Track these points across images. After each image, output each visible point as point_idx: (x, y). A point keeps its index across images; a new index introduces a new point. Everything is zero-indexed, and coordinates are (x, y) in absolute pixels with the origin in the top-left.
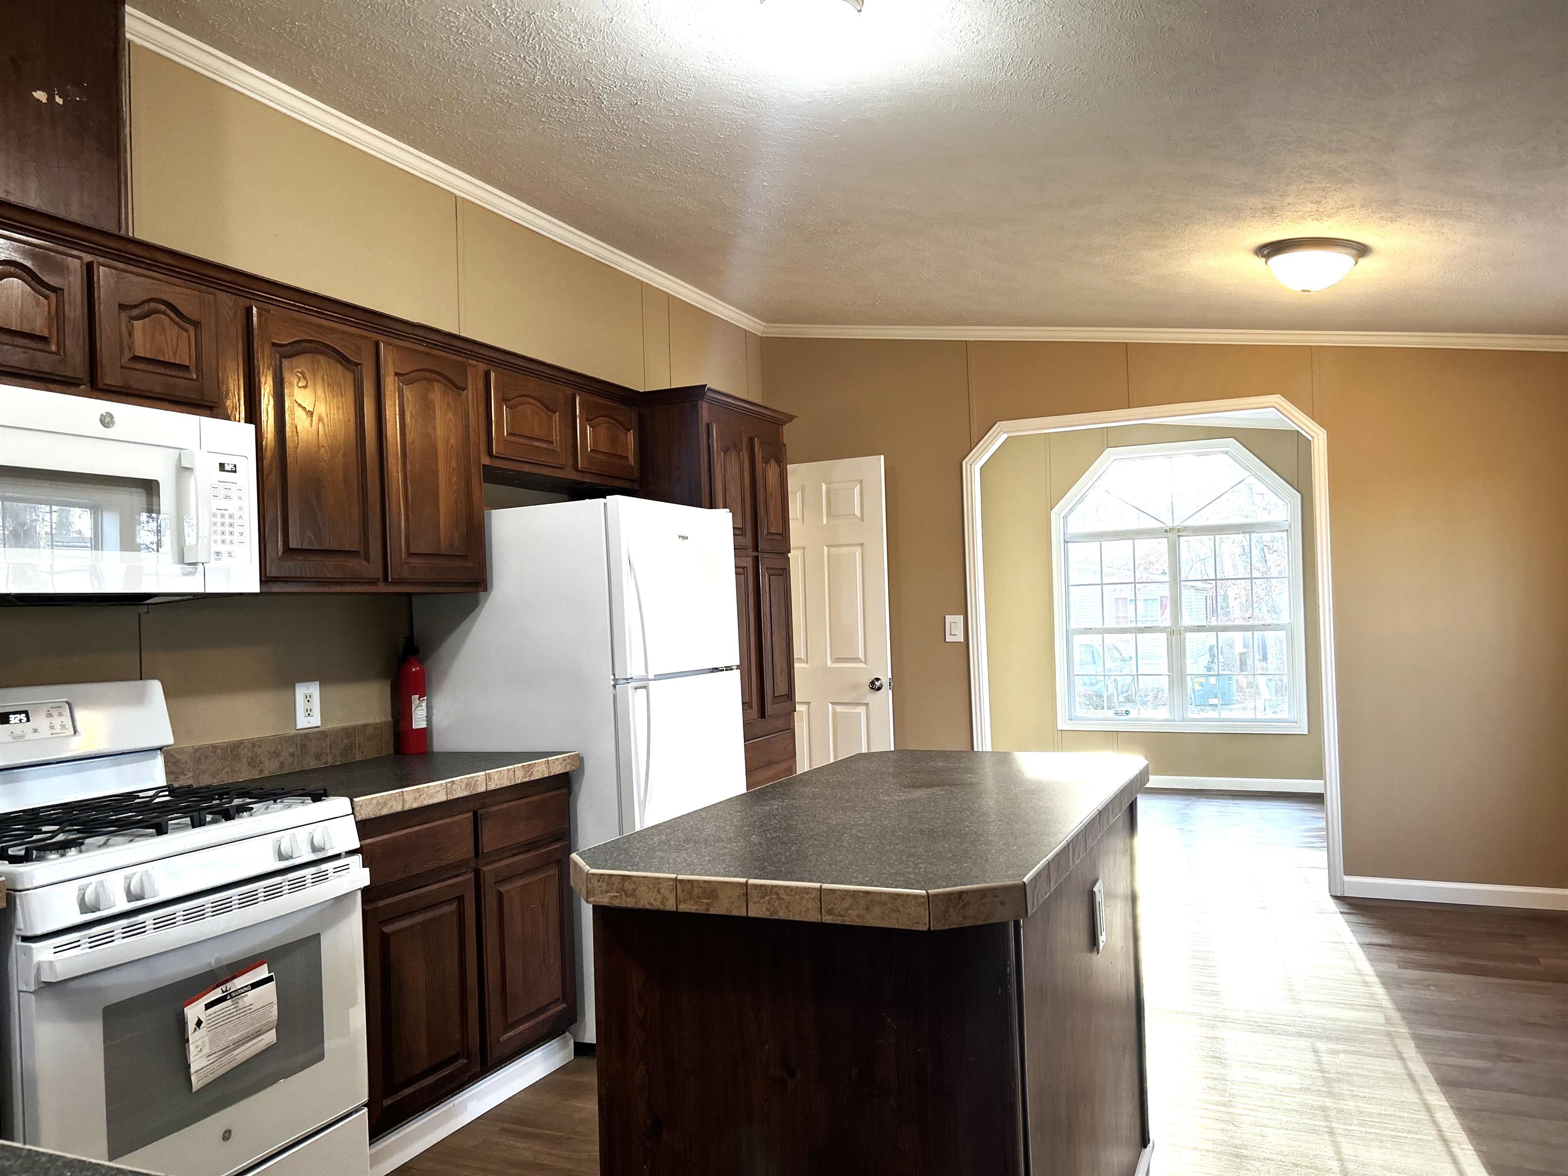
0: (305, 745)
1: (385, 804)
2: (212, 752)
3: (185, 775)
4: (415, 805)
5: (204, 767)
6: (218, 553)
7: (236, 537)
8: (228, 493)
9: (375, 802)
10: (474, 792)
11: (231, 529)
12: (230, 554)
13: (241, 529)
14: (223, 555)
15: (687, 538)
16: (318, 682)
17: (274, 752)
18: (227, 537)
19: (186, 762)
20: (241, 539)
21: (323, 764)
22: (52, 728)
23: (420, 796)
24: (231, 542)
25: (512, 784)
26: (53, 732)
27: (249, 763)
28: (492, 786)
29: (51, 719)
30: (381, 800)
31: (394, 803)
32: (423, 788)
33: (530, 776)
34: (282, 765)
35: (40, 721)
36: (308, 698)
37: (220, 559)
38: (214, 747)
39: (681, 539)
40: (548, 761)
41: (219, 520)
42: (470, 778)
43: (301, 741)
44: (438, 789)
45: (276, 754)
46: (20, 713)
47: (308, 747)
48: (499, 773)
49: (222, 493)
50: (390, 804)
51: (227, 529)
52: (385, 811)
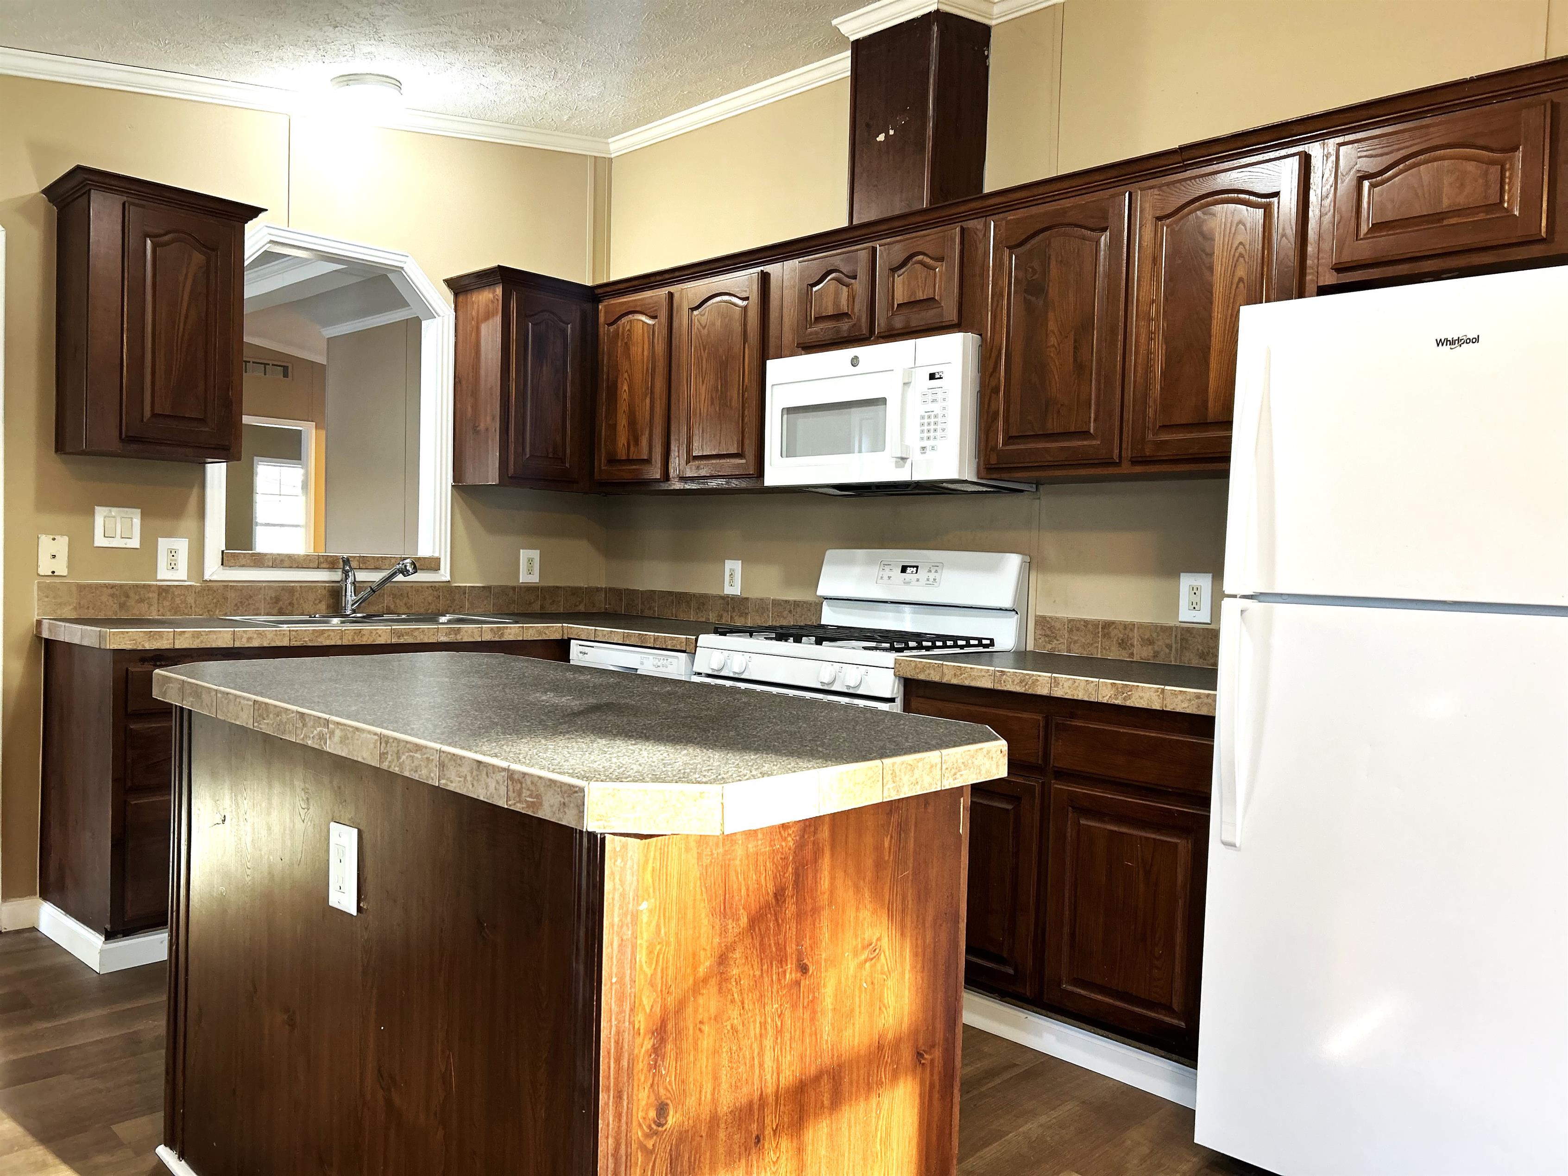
0: (1187, 640)
1: (923, 670)
2: (1084, 626)
3: (1057, 640)
4: (955, 681)
5: (1076, 638)
6: (923, 448)
7: (939, 433)
8: (935, 397)
9: (913, 664)
10: (1030, 692)
11: (935, 427)
12: (933, 448)
13: (944, 426)
14: (928, 448)
16: (1211, 575)
17: (1148, 640)
18: (932, 434)
19: (1059, 630)
20: (943, 434)
21: (1208, 665)
22: (928, 580)
23: (961, 674)
24: (935, 438)
25: (1092, 700)
26: (928, 583)
27: (1119, 644)
28: (1058, 693)
29: (929, 574)
30: (919, 665)
31: (932, 672)
32: (965, 667)
33: (1125, 699)
34: (1156, 655)
36: (1195, 591)
37: (925, 453)
39: (1446, 348)
41: (926, 421)
42: (1028, 674)
43: (1182, 635)
44: (983, 673)
45: (1150, 642)
46: (913, 567)
47: (1190, 642)
48: (1070, 682)
49: (930, 397)
50: (928, 671)
51: (932, 427)
52: (922, 677)
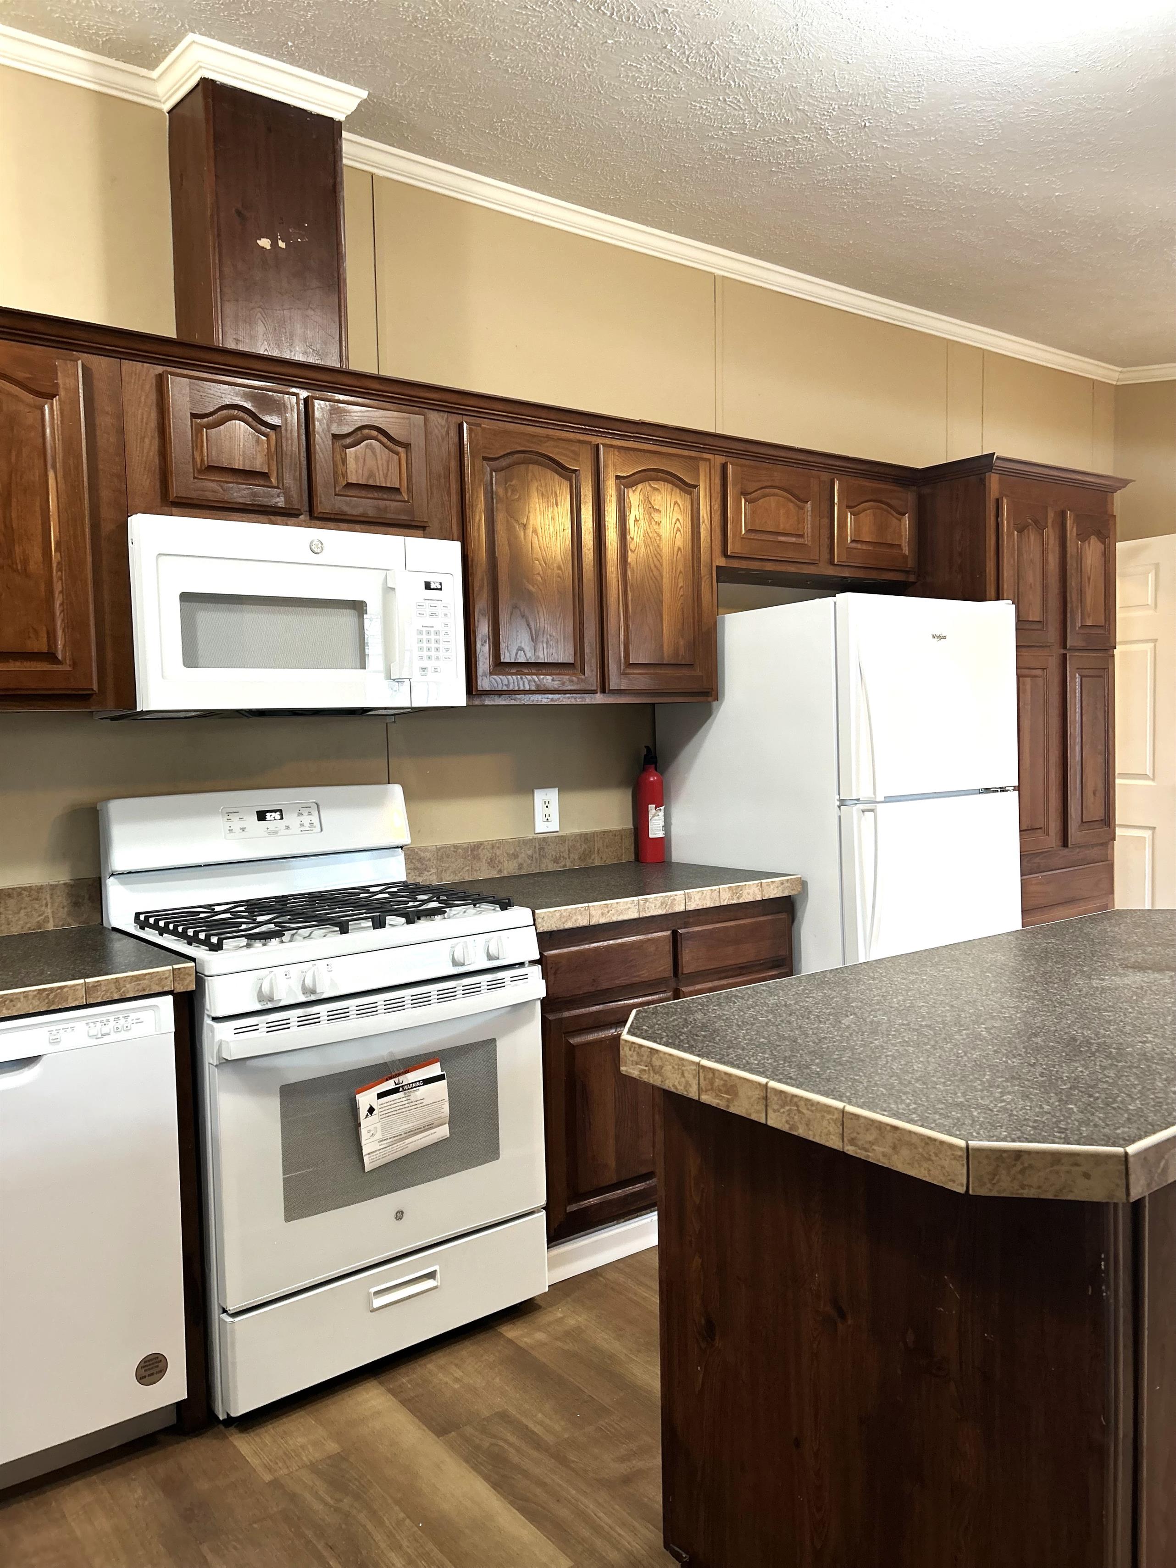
0: (543, 848)
1: (570, 917)
2: (454, 851)
3: (428, 871)
4: (603, 920)
5: (447, 865)
6: (424, 669)
7: (442, 654)
8: (434, 610)
9: (558, 914)
10: (670, 911)
11: (437, 645)
12: (436, 670)
13: (447, 645)
14: (429, 670)
15: (945, 637)
16: (557, 789)
17: (513, 854)
18: (433, 653)
19: (429, 860)
20: (447, 654)
21: (560, 867)
22: (302, 825)
23: (608, 912)
24: (437, 658)
25: (717, 905)
26: (303, 829)
27: (488, 863)
28: (692, 906)
29: (301, 818)
30: (564, 914)
31: (579, 917)
32: (612, 904)
33: (738, 898)
34: (520, 866)
35: (291, 819)
36: (547, 804)
37: (426, 675)
38: (456, 847)
39: (936, 640)
40: (761, 883)
41: (425, 637)
42: (666, 896)
43: (539, 845)
44: (629, 905)
45: (515, 856)
46: (275, 811)
47: (546, 850)
48: (700, 894)
49: (428, 611)
50: (575, 918)
51: (433, 645)
52: (569, 925)
